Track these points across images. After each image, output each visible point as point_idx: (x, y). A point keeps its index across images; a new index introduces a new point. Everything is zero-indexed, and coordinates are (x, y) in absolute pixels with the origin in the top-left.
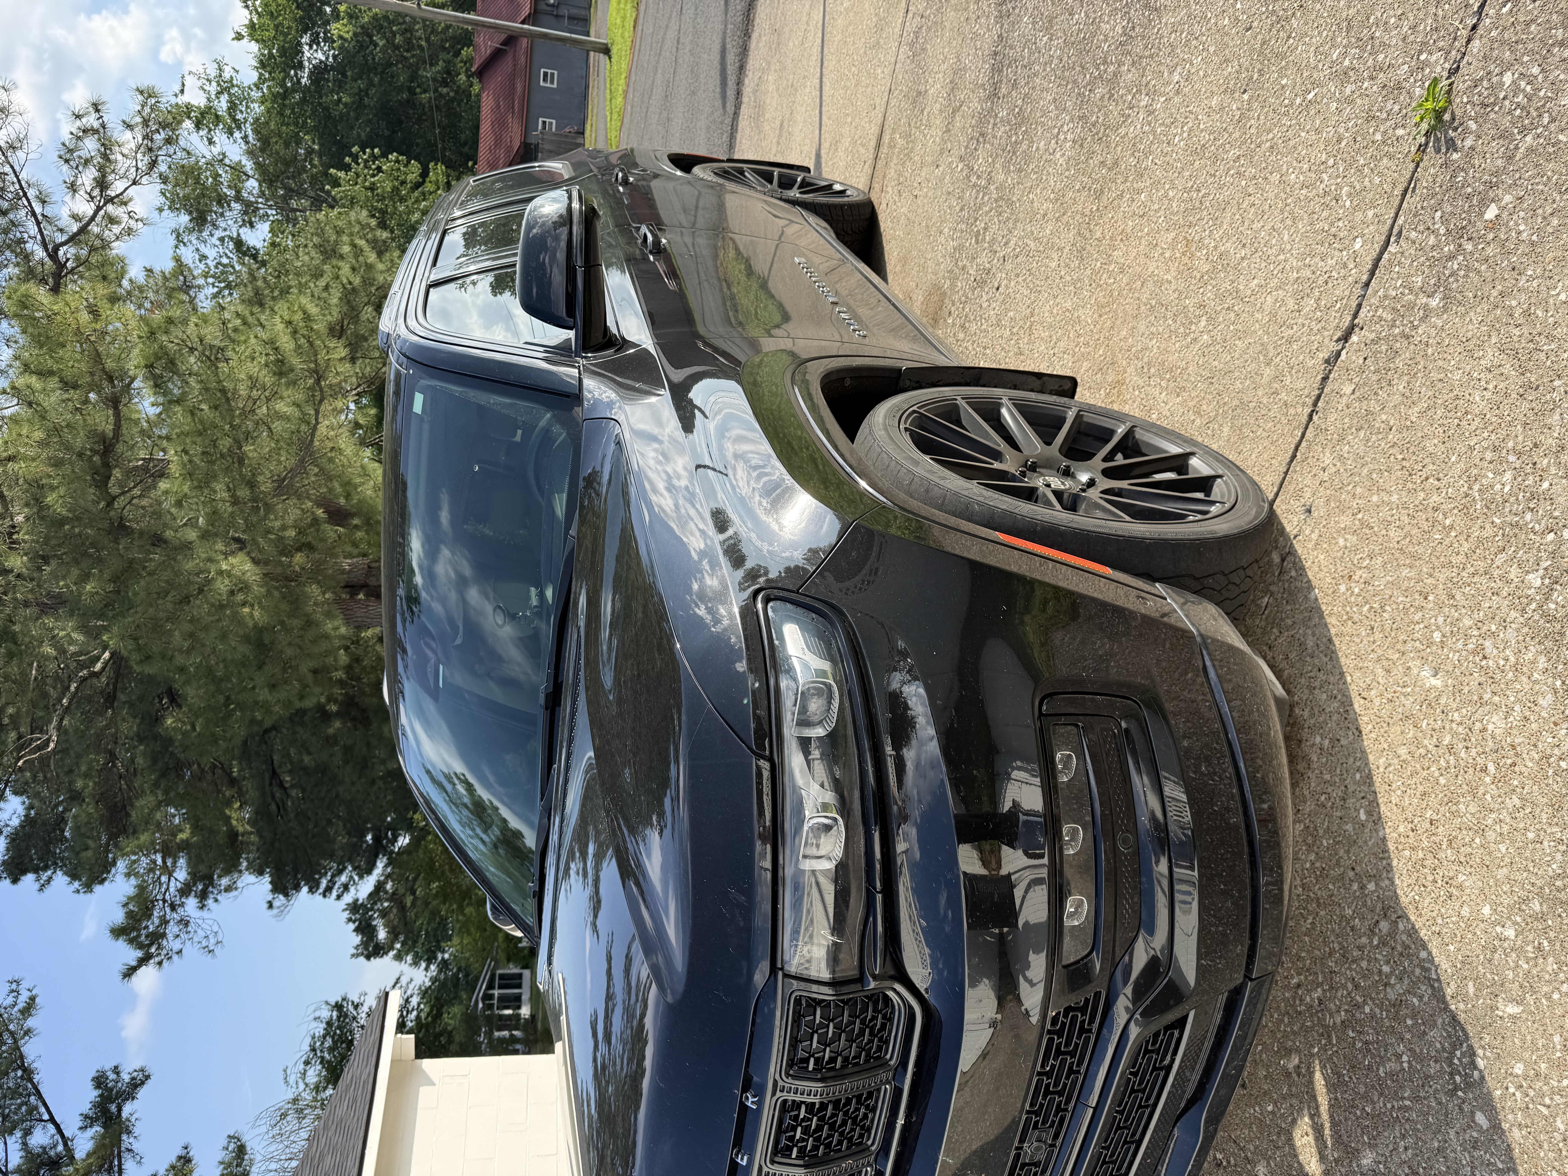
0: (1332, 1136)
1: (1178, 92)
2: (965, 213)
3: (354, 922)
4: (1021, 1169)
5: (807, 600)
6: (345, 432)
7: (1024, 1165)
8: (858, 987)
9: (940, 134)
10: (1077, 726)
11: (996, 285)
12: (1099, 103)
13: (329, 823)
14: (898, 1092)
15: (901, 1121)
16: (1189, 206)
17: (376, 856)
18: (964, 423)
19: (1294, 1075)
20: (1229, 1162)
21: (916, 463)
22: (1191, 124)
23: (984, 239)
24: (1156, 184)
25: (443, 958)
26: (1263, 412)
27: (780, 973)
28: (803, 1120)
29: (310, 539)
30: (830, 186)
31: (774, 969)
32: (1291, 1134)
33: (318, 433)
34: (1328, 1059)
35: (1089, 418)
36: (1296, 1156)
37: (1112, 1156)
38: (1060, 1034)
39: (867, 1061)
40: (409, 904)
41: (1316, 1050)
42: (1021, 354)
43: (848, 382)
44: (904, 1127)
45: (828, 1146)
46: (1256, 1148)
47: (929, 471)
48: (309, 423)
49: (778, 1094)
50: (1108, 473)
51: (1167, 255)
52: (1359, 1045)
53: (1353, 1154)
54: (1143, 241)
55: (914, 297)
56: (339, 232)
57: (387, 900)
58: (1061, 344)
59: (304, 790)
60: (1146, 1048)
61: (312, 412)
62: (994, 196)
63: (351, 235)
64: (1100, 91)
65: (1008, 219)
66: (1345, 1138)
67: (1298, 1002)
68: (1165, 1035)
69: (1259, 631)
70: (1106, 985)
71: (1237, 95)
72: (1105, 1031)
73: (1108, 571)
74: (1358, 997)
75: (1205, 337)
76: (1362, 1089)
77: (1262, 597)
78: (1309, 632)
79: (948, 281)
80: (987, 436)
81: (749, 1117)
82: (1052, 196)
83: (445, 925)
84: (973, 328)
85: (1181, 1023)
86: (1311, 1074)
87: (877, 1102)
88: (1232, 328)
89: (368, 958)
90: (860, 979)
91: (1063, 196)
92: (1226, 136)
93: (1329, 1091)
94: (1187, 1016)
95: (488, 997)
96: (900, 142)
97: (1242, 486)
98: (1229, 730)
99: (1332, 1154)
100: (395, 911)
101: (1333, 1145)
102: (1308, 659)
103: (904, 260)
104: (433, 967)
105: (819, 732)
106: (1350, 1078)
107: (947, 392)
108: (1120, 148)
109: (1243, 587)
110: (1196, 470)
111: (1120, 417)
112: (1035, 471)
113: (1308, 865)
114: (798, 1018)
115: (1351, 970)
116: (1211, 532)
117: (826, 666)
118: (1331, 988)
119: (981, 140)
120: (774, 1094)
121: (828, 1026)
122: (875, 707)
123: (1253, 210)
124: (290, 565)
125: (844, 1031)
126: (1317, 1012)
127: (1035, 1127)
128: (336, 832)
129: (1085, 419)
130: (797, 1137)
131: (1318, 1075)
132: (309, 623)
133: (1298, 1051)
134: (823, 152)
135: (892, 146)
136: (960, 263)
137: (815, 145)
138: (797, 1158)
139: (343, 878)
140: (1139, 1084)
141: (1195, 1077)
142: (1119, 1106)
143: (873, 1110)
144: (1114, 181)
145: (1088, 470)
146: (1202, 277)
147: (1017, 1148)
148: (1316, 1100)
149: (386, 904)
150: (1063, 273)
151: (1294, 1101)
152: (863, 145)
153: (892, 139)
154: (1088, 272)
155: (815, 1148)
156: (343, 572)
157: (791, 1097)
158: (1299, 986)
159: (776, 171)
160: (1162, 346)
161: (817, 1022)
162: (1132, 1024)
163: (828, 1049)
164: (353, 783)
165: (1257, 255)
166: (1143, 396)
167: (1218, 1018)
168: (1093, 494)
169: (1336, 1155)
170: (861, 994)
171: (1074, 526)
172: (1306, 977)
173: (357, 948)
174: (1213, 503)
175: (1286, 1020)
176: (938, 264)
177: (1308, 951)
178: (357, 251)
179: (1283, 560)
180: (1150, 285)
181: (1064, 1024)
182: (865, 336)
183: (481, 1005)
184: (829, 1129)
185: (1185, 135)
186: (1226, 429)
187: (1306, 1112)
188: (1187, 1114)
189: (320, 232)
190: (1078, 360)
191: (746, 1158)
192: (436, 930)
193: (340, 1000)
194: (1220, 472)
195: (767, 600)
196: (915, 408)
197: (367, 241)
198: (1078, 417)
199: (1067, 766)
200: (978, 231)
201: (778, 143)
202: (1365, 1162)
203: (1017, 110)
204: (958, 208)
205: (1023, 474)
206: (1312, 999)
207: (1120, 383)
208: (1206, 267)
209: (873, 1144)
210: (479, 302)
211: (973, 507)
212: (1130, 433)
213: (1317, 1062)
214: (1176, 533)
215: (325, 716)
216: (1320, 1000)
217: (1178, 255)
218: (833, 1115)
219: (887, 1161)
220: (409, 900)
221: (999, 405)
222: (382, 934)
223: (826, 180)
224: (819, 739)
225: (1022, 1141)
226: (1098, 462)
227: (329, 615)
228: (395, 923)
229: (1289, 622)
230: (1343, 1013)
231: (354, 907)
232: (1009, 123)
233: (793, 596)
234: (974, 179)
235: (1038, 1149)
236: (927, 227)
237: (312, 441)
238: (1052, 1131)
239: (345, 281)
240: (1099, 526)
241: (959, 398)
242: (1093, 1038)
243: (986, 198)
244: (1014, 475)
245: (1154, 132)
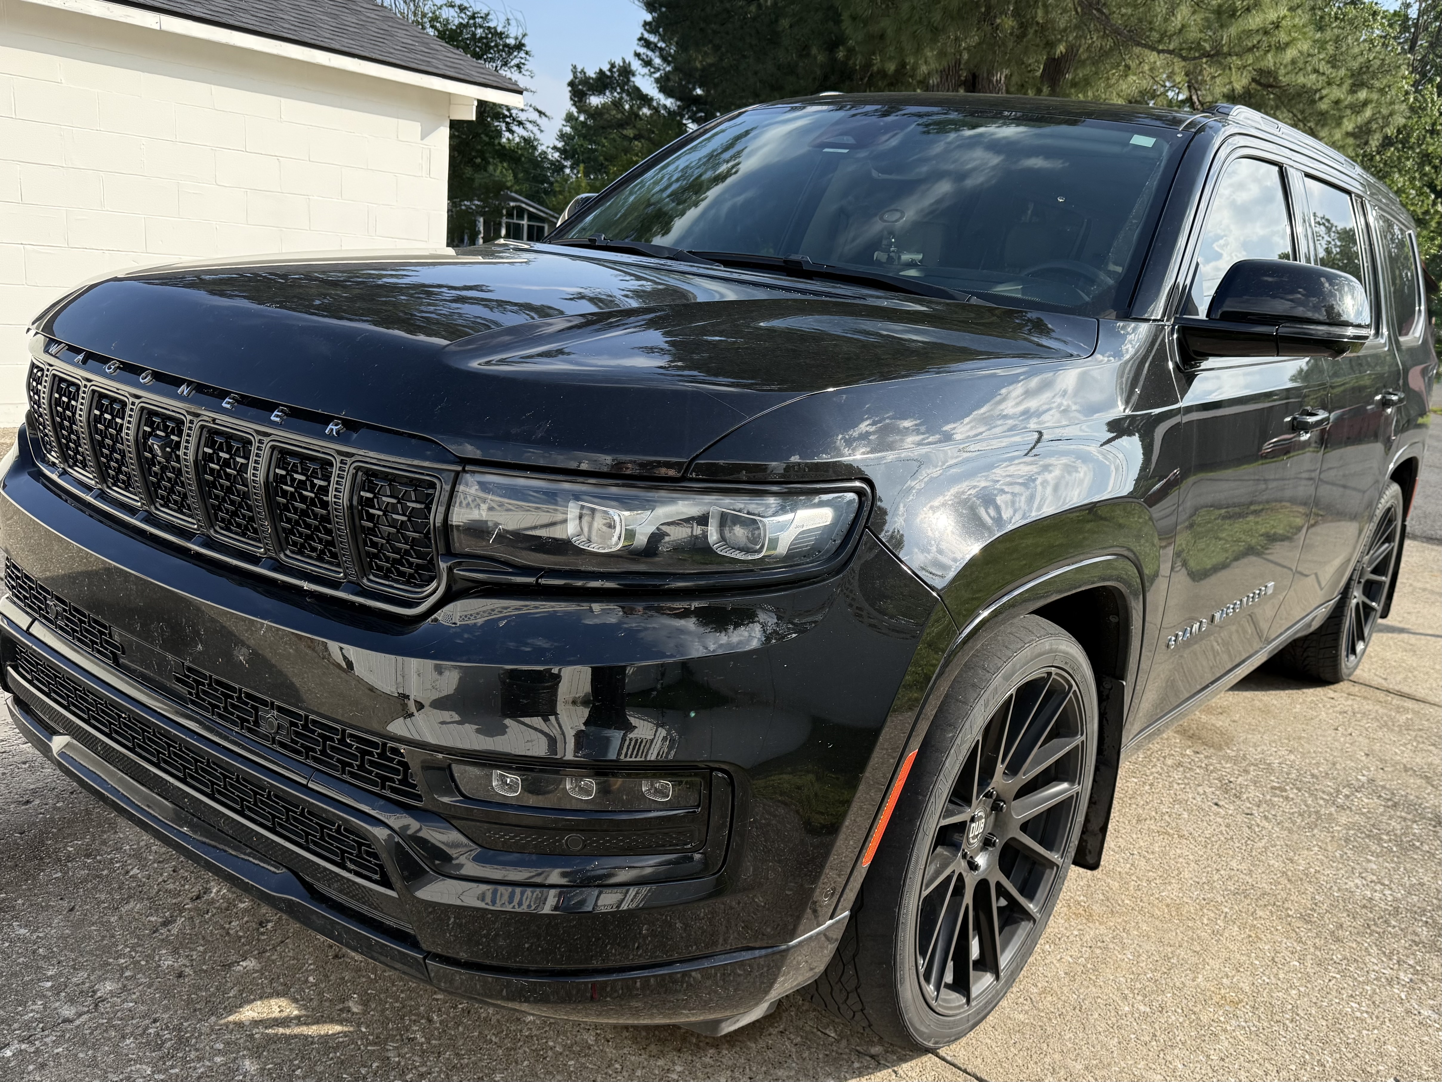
0: (277, 1034)
1: (1408, 1012)
2: (1309, 778)
3: (610, 70)
4: (253, 707)
5: (856, 536)
6: (1146, 83)
7: (256, 709)
8: (442, 550)
9: (1404, 761)
10: (698, 806)
11: (1220, 803)
12: (1410, 930)
13: (717, 48)
14: (335, 585)
15: (306, 586)
16: (1276, 1009)
17: (678, 99)
18: (1055, 741)
19: (341, 1006)
20: (263, 934)
21: (1007, 678)
22: (1369, 1021)
23: (1275, 795)
24: (1307, 978)
25: (566, 166)
26: (1034, 1057)
27: (460, 468)
28: (312, 482)
29: (1030, 36)
30: (1361, 637)
31: (465, 462)
32: (283, 996)
33: (1147, 52)
34: (353, 1040)
35: (1049, 875)
36: (261, 998)
37: (262, 801)
38: (381, 756)
39: (368, 554)
40: (625, 132)
41: (364, 1030)
42: (1139, 821)
43: (1113, 619)
44: (300, 589)
45: (286, 508)
46: (274, 961)
47: (996, 689)
48: (1160, 42)
49: (339, 458)
50: (982, 886)
51: (1225, 980)
52: (363, 1071)
53: (256, 1053)
54: (1244, 958)
55: (1221, 717)
56: (1382, 91)
57: (631, 107)
58: (1143, 863)
59: (754, 19)
60: (364, 845)
61: (1171, 47)
62: (1323, 811)
63: (1379, 103)
64: (1424, 933)
65: (1294, 823)
66: (273, 1046)
67: (413, 1018)
68: (376, 864)
69: (801, 1023)
70: (430, 807)
71: (1395, 1072)
72: (382, 802)
73: (866, 862)
74: (411, 1075)
75: (1127, 1008)
76: (319, 1068)
77: (836, 1031)
78: (792, 1073)
79: (1234, 754)
80: (1037, 762)
81: (319, 426)
82: (1312, 870)
83: (599, 171)
84: (1177, 775)
85: (385, 882)
86: (340, 1022)
87: (329, 563)
88: (1133, 1036)
89: (571, 84)
90: (449, 553)
91: (1310, 882)
92: (1350, 1056)
93: (321, 1037)
94: (392, 889)
95: (521, 213)
96: (1402, 718)
97: (955, 1024)
98: (685, 965)
99: (258, 1032)
100: (619, 116)
101: (267, 1034)
102: (764, 1069)
103: (1266, 711)
104: (557, 155)
105: (713, 535)
106: (332, 1059)
107: (1093, 726)
108: (1354, 945)
109: (843, 1007)
110: (979, 978)
111: (1047, 908)
112: (992, 809)
113: (551, 1044)
114: (415, 483)
115: (439, 1072)
116: (903, 978)
117: (782, 549)
118: (423, 1052)
119: (1390, 803)
120: (339, 453)
121: (404, 515)
122: (732, 596)
123: (1261, 1073)
124: (1004, 12)
125: (398, 532)
126: (401, 1035)
127: (293, 724)
128: (706, 53)
129: (1048, 871)
130: (296, 476)
131: (338, 1028)
132: (935, 31)
133: (365, 1013)
134: (1405, 636)
135: (1398, 709)
136: (1252, 768)
137: (1414, 629)
138: (276, 475)
139: (657, 61)
140: (328, 835)
141: (332, 893)
142: (309, 812)
143: (320, 559)
144: (1318, 935)
145: (989, 865)
146: (1194, 1013)
147: (272, 703)
148: (314, 1024)
149: (627, 107)
150: (1222, 872)
151: (315, 1003)
152: (1405, 679)
153: (1407, 710)
154: (1220, 899)
155: (285, 493)
156: (990, 74)
157: (335, 471)
158: (430, 1021)
159: (1386, 579)
160: (1123, 964)
161: (409, 504)
162: (388, 832)
163: (381, 513)
164: (756, 73)
165: (1210, 1071)
166: (1072, 938)
167: (390, 922)
168: (960, 866)
169: (257, 1036)
170: (435, 552)
171: (920, 835)
172: (437, 1029)
173: (583, 71)
174: (938, 989)
175: (397, 1005)
176: (1255, 746)
177: (463, 1034)
178: (1358, 108)
179: (872, 1057)
180: (1195, 960)
181: (391, 760)
182: (1168, 646)
183: (512, 204)
184: (302, 510)
185: (1358, 1014)
186: (1022, 1017)
187: (303, 1012)
188: (298, 883)
189: (1385, 69)
190: (1121, 878)
191: (278, 419)
192: (595, 160)
193: (527, 48)
194: (973, 1003)
195: (860, 492)
196: (1075, 687)
197: (1369, 122)
198: (1052, 864)
199: (657, 792)
200: (1286, 791)
201: (1424, 590)
202: (247, 1062)
203: (1418, 844)
204: (1315, 771)
205: (989, 795)
206: (415, 1032)
207: (1090, 918)
208: (1205, 1019)
209: (286, 555)
210: (1276, 239)
211: (951, 731)
212: (1028, 916)
213: (351, 1029)
214: (904, 941)
215: (832, 46)
216: (413, 1039)
217: (1223, 991)
218: (315, 515)
219: (269, 569)
220: (630, 132)
221: (1072, 781)
222: (595, 101)
223: (1370, 635)
224: (705, 536)
225: (280, 709)
226: (997, 877)
227: (942, 54)
228: (606, 116)
229: (806, 1054)
230: (397, 1059)
231: (626, 71)
232: (1404, 834)
233: (862, 522)
234: (1346, 791)
235: (271, 724)
236: (1300, 738)
237: (1139, 44)
238: (288, 742)
239: (1324, 92)
240: (917, 862)
241: (1084, 738)
242: (376, 790)
243: (1321, 802)
244: (988, 785)
245: (1368, 982)
